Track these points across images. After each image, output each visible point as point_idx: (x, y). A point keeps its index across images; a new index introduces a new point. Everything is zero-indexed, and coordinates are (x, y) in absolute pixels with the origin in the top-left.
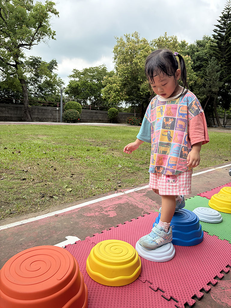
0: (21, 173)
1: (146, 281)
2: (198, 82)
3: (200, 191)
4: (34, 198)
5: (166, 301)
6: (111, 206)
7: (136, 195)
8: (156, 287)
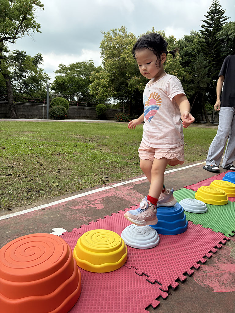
0: (6, 168)
1: (132, 267)
2: (186, 78)
3: (186, 184)
4: (20, 193)
5: (151, 284)
6: (99, 200)
7: (123, 189)
8: (142, 272)
